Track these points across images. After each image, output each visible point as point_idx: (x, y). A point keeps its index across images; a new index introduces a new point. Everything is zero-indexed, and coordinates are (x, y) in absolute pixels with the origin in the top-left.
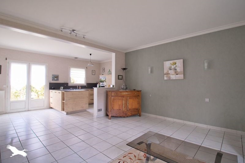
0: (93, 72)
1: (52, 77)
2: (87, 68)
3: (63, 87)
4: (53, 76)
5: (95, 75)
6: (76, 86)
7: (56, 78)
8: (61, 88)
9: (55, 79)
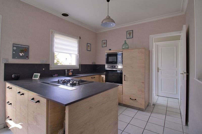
0: (89, 46)
1: (14, 50)
2: (80, 38)
3: (39, 74)
4: (15, 48)
5: (90, 51)
6: (65, 70)
7: (22, 51)
8: (36, 76)
9: (21, 54)
